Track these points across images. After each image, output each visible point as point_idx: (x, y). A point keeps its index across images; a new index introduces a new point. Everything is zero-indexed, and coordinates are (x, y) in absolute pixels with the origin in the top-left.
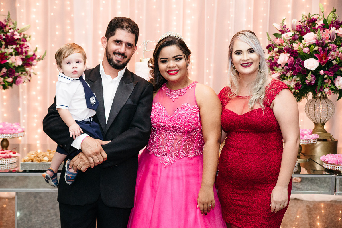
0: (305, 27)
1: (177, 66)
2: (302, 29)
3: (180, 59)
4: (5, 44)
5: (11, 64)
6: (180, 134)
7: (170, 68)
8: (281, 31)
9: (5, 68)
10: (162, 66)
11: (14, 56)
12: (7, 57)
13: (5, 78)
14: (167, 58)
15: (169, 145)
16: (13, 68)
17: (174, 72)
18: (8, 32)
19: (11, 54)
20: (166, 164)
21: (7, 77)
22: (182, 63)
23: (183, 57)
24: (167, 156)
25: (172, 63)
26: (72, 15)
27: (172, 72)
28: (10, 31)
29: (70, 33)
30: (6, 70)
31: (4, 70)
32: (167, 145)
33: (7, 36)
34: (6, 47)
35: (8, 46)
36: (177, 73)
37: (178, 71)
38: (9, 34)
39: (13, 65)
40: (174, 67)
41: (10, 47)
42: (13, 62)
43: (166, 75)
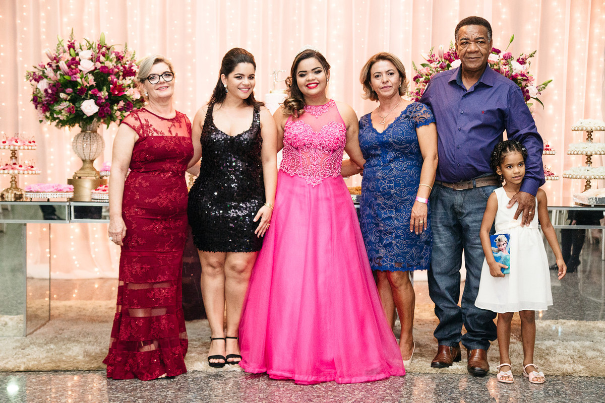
0: (453, 54)
1: (316, 78)
2: (450, 57)
3: (319, 72)
4: (123, 75)
5: (129, 97)
6: (326, 152)
7: (309, 81)
8: (429, 61)
9: (122, 101)
10: (301, 80)
11: (132, 88)
12: (125, 89)
13: (122, 113)
14: (306, 71)
15: (315, 164)
16: (130, 101)
17: (313, 85)
18: (126, 64)
19: (129, 86)
20: (314, 184)
21: (124, 112)
22: (321, 76)
23: (323, 70)
24: (314, 176)
25: (311, 76)
26: (194, 60)
27: (311, 86)
28: (127, 63)
29: (192, 81)
30: (124, 103)
31: (122, 104)
32: (313, 164)
33: (124, 67)
34: (124, 78)
35: (126, 78)
36: (316, 86)
37: (317, 84)
38: (127, 66)
39: (131, 97)
40: (314, 80)
41: (128, 78)
42: (131, 95)
43: (304, 90)
